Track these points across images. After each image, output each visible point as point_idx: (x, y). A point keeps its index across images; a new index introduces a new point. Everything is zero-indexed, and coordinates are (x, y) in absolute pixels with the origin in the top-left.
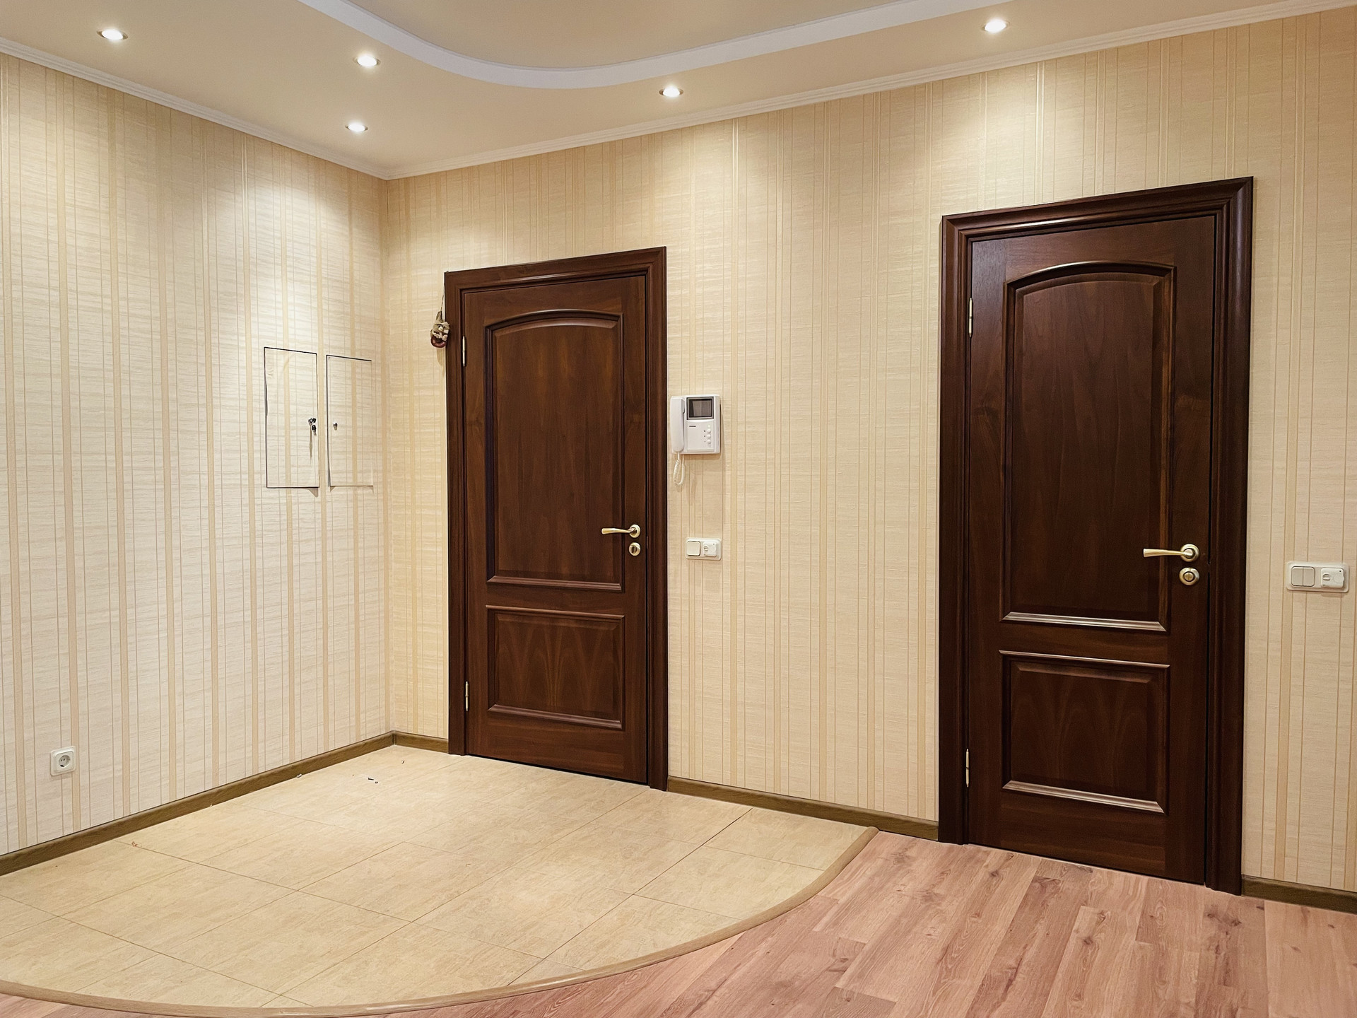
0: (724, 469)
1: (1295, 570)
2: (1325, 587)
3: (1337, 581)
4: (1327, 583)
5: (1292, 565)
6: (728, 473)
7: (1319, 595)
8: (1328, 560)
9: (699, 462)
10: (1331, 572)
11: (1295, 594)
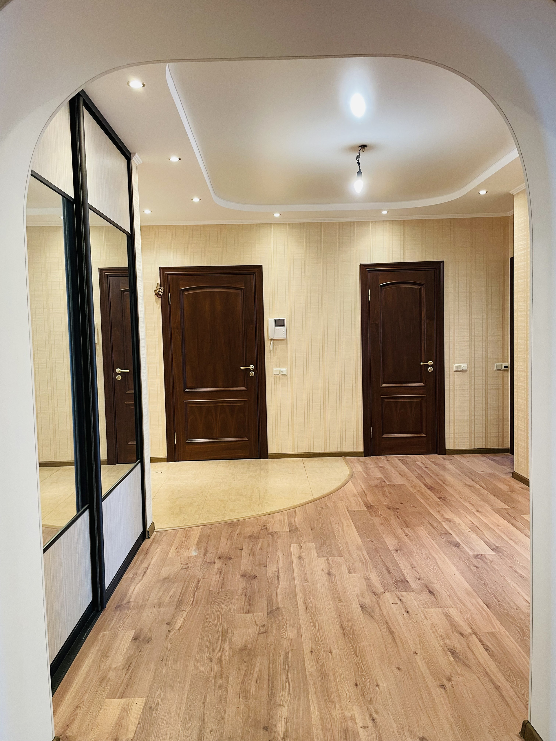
0: (287, 344)
1: (456, 366)
2: (463, 370)
3: (465, 368)
4: (463, 369)
5: (455, 365)
6: (289, 345)
7: (461, 372)
8: (462, 363)
9: (277, 342)
10: (464, 366)
11: (456, 372)
